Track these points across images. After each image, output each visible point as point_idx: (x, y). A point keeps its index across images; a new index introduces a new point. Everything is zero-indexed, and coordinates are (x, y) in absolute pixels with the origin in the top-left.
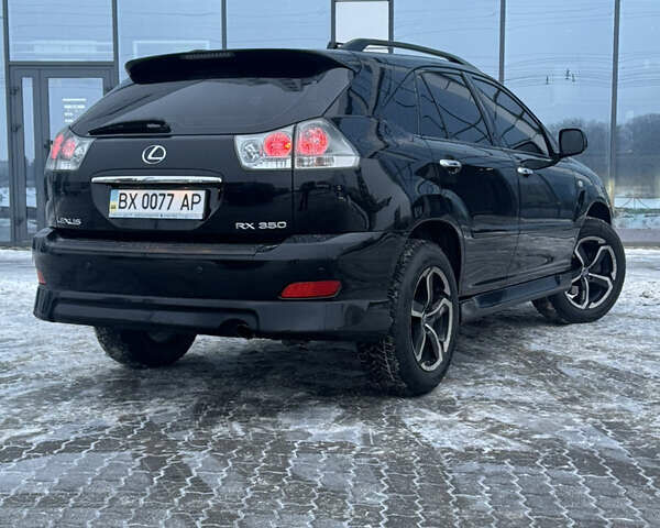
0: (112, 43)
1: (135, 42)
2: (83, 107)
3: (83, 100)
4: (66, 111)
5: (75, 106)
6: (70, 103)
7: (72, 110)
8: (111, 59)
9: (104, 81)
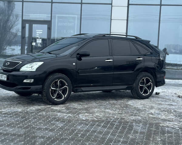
0: (50, 15)
1: (57, 15)
2: (41, 32)
3: (42, 31)
4: (37, 33)
5: (39, 32)
6: (38, 31)
7: (38, 33)
8: (50, 20)
9: (48, 26)
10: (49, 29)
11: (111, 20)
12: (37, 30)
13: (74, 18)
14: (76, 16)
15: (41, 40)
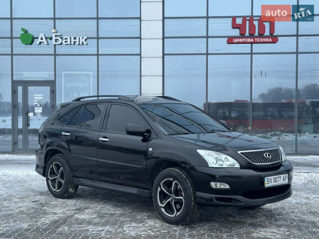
0: (53, 73)
1: (63, 73)
2: (41, 98)
3: (42, 95)
4: (35, 99)
5: (39, 98)
6: (37, 96)
7: (37, 99)
8: (53, 79)
9: (50, 88)
10: (53, 92)
11: (141, 76)
12: (34, 95)
13: (88, 76)
14: (91, 73)
15: (41, 108)
